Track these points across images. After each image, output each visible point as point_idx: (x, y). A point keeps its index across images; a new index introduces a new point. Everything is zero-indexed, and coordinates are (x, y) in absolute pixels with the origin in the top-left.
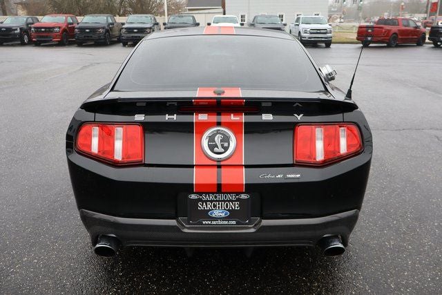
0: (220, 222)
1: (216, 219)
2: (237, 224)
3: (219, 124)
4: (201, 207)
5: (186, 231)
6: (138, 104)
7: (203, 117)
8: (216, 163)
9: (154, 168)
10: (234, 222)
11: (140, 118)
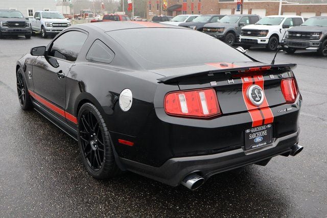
0: (260, 145)
1: (258, 143)
2: (267, 144)
3: (254, 83)
4: (251, 137)
5: (247, 154)
6: (209, 75)
7: (246, 80)
8: (257, 108)
9: (228, 116)
10: (265, 143)
11: (214, 84)
